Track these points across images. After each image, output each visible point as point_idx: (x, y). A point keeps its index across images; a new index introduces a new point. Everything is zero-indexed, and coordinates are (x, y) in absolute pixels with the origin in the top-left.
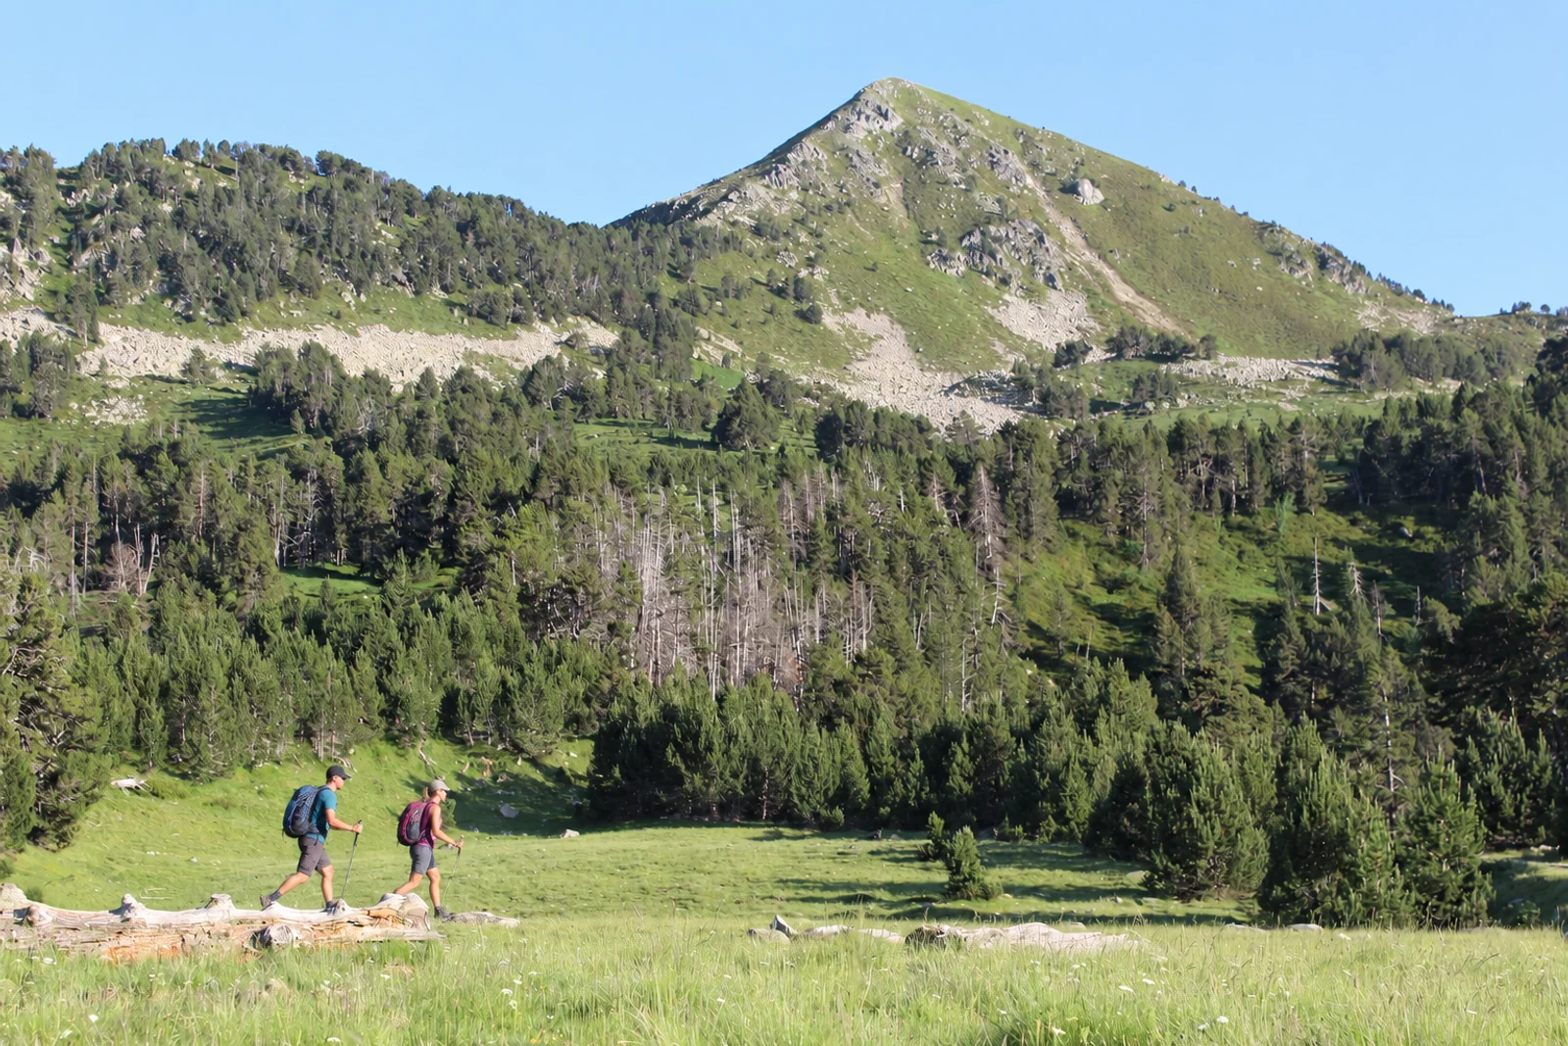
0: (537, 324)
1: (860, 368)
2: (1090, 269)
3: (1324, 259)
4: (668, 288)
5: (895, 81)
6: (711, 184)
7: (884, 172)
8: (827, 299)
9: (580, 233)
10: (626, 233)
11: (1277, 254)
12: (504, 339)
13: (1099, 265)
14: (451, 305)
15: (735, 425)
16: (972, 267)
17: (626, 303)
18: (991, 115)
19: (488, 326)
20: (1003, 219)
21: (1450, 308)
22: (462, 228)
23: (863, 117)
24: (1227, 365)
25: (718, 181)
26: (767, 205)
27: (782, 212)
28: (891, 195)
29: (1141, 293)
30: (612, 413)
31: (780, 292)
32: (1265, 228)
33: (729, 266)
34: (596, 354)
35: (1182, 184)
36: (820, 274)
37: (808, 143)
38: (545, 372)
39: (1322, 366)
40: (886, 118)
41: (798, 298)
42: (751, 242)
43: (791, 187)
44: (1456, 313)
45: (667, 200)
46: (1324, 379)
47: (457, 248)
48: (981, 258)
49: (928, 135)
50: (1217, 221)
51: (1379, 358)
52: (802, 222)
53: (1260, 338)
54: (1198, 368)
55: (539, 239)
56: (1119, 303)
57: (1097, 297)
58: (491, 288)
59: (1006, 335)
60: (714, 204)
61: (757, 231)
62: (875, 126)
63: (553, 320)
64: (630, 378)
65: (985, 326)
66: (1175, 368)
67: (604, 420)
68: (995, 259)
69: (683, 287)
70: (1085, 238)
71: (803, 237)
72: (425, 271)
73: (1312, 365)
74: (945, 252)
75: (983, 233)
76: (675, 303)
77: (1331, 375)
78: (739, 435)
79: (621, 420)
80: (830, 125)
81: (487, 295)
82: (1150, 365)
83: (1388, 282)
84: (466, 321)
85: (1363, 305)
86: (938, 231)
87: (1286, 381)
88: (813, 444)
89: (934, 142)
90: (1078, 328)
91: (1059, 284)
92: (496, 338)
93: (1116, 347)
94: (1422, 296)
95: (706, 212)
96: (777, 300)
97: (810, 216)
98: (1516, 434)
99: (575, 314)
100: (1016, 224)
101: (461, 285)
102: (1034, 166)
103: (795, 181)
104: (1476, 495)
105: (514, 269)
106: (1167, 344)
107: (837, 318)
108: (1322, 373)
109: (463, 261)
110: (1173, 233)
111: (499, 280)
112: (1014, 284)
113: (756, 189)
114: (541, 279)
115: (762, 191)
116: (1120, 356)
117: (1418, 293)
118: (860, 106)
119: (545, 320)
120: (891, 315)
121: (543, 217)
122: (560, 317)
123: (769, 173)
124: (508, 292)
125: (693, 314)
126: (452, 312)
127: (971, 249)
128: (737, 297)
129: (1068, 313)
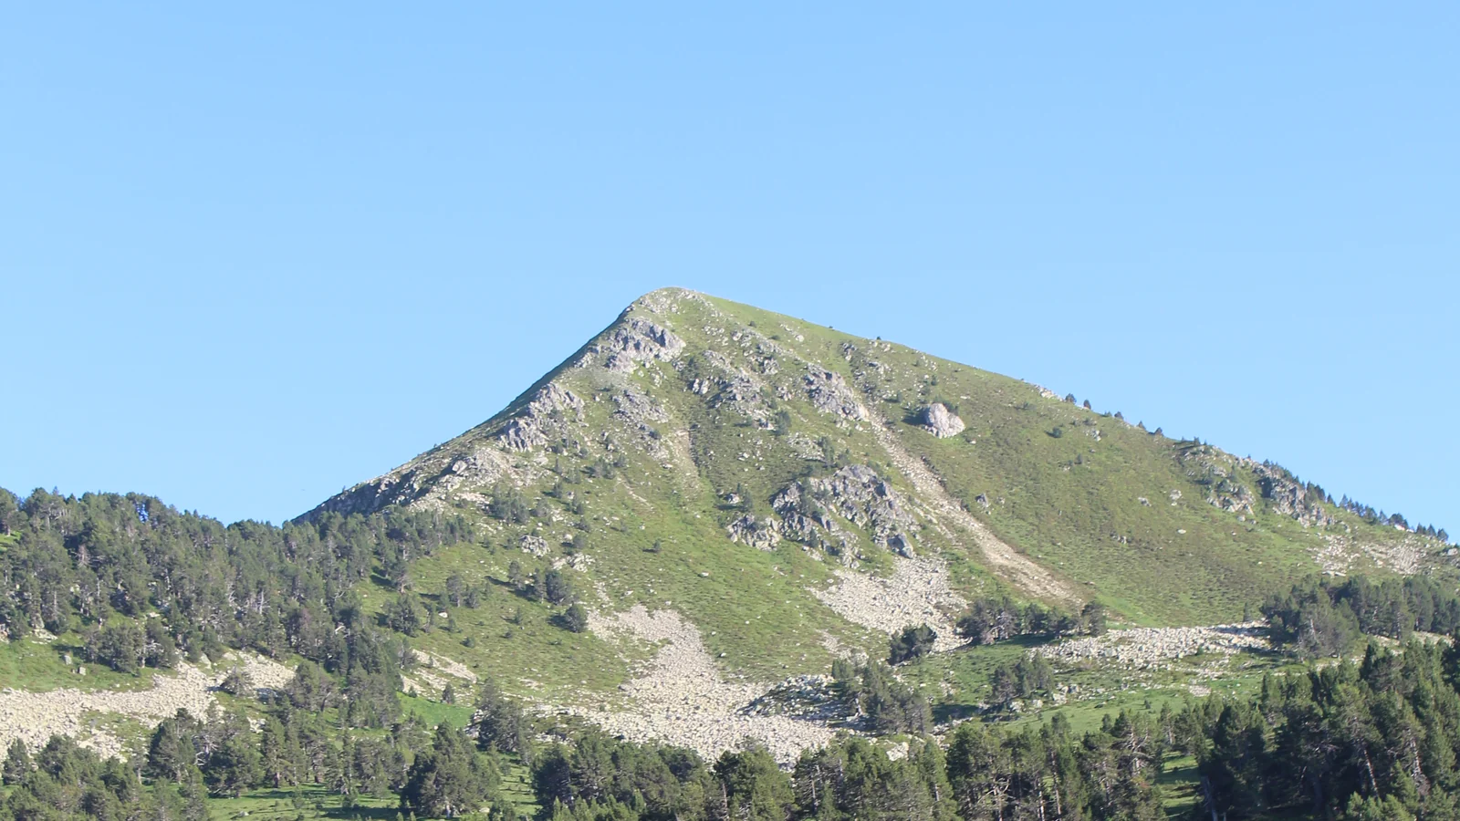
0: (183, 666)
1: (640, 687)
2: (949, 523)
3: (1267, 485)
4: (371, 600)
5: (673, 293)
6: (430, 453)
7: (663, 415)
8: (593, 597)
9: (245, 537)
10: (311, 531)
11: (1203, 482)
12: (138, 689)
13: (963, 519)
14: (61, 649)
15: (430, 783)
16: (791, 538)
17: (307, 626)
18: (805, 326)
19: (116, 674)
20: (828, 467)
21: (1442, 535)
22: (72, 543)
23: (631, 344)
24: (1121, 640)
25: (438, 449)
26: (506, 475)
27: (524, 483)
28: (675, 448)
29: (1021, 552)
30: (270, 779)
31: (527, 593)
32: (1184, 451)
33: (456, 563)
34: (263, 699)
35: (1070, 399)
36: (582, 561)
37: (559, 386)
38: (178, 733)
39: (1251, 632)
40: (663, 344)
41: (553, 596)
42: (488, 529)
43: (537, 449)
44: (1451, 542)
45: (371, 480)
46: (1250, 649)
47: (65, 572)
48: (800, 521)
49: (719, 361)
50: (1120, 444)
51: (1325, 612)
52: (554, 494)
53: (1186, 600)
54: (1083, 648)
55: (180, 549)
56: (991, 567)
57: (962, 563)
58: (116, 621)
59: (839, 624)
60: (434, 480)
61: (494, 511)
62: (647, 356)
63: (204, 658)
64: (293, 731)
65: (811, 614)
66: (1048, 652)
67: (261, 790)
68: (819, 521)
69: (393, 598)
70: (941, 482)
71: (557, 515)
72: (24, 608)
73: (1236, 631)
74: (752, 518)
75: (801, 489)
76: (382, 620)
77: (1260, 643)
78: (437, 797)
79: (285, 788)
80: (588, 357)
81: (110, 632)
82: (1018, 650)
83: (1357, 507)
84: (83, 671)
85: (1325, 541)
86: (738, 491)
87: (1197, 657)
88: (533, 799)
89: (728, 368)
90: (937, 606)
91: (908, 547)
92: (124, 689)
93: (971, 629)
94: (1405, 524)
95: (423, 492)
96: (523, 603)
97: (565, 485)
98: (1409, 709)
99: (235, 647)
100: (845, 471)
101: (74, 621)
102: (869, 391)
103: (543, 440)
104: (1356, 798)
105: (147, 594)
106: (1038, 619)
107: (609, 621)
108: (1250, 640)
109: (75, 589)
110: (1061, 465)
111: (128, 611)
112: (848, 553)
113: (490, 456)
114: (185, 605)
115: (496, 456)
116: (977, 642)
117: (1397, 519)
118: (627, 330)
119: (192, 660)
120: (681, 612)
121: (189, 518)
122: (215, 653)
123: (504, 431)
124: (140, 625)
125: (407, 632)
126: (63, 658)
127: (786, 512)
128: (468, 604)
129: (921, 587)
